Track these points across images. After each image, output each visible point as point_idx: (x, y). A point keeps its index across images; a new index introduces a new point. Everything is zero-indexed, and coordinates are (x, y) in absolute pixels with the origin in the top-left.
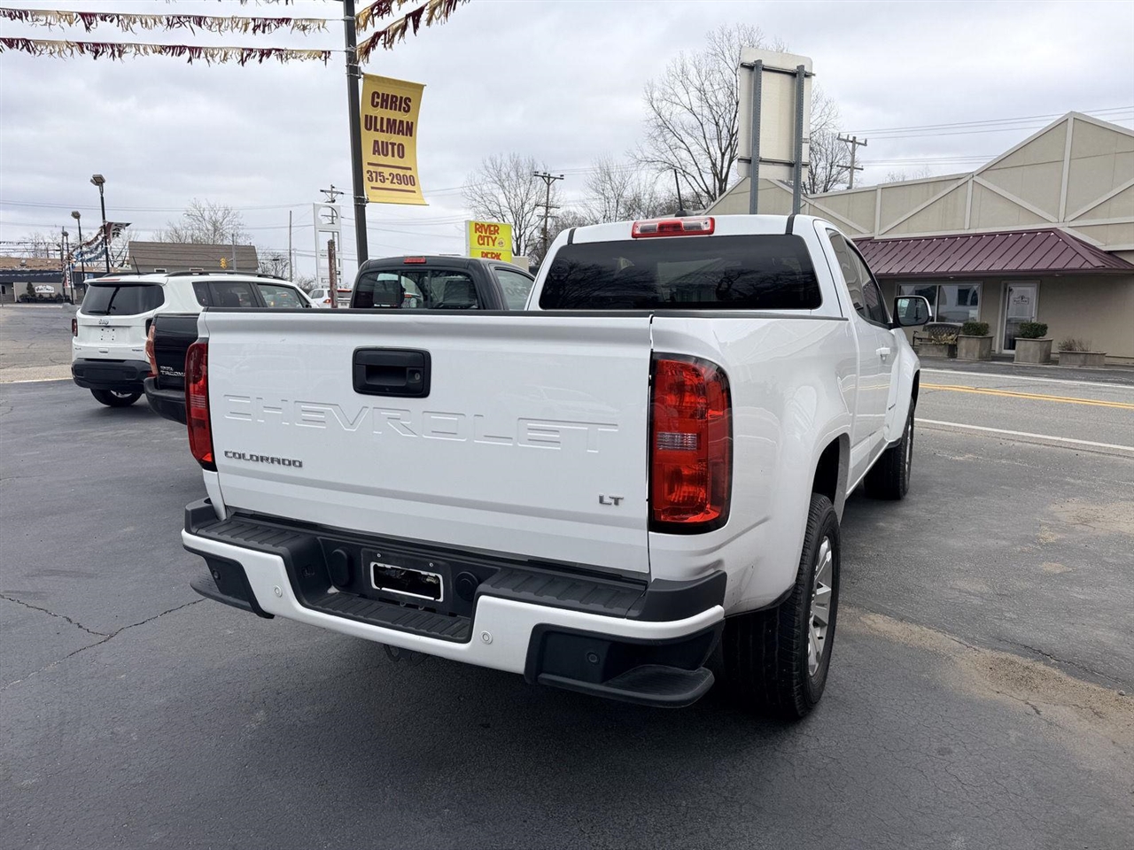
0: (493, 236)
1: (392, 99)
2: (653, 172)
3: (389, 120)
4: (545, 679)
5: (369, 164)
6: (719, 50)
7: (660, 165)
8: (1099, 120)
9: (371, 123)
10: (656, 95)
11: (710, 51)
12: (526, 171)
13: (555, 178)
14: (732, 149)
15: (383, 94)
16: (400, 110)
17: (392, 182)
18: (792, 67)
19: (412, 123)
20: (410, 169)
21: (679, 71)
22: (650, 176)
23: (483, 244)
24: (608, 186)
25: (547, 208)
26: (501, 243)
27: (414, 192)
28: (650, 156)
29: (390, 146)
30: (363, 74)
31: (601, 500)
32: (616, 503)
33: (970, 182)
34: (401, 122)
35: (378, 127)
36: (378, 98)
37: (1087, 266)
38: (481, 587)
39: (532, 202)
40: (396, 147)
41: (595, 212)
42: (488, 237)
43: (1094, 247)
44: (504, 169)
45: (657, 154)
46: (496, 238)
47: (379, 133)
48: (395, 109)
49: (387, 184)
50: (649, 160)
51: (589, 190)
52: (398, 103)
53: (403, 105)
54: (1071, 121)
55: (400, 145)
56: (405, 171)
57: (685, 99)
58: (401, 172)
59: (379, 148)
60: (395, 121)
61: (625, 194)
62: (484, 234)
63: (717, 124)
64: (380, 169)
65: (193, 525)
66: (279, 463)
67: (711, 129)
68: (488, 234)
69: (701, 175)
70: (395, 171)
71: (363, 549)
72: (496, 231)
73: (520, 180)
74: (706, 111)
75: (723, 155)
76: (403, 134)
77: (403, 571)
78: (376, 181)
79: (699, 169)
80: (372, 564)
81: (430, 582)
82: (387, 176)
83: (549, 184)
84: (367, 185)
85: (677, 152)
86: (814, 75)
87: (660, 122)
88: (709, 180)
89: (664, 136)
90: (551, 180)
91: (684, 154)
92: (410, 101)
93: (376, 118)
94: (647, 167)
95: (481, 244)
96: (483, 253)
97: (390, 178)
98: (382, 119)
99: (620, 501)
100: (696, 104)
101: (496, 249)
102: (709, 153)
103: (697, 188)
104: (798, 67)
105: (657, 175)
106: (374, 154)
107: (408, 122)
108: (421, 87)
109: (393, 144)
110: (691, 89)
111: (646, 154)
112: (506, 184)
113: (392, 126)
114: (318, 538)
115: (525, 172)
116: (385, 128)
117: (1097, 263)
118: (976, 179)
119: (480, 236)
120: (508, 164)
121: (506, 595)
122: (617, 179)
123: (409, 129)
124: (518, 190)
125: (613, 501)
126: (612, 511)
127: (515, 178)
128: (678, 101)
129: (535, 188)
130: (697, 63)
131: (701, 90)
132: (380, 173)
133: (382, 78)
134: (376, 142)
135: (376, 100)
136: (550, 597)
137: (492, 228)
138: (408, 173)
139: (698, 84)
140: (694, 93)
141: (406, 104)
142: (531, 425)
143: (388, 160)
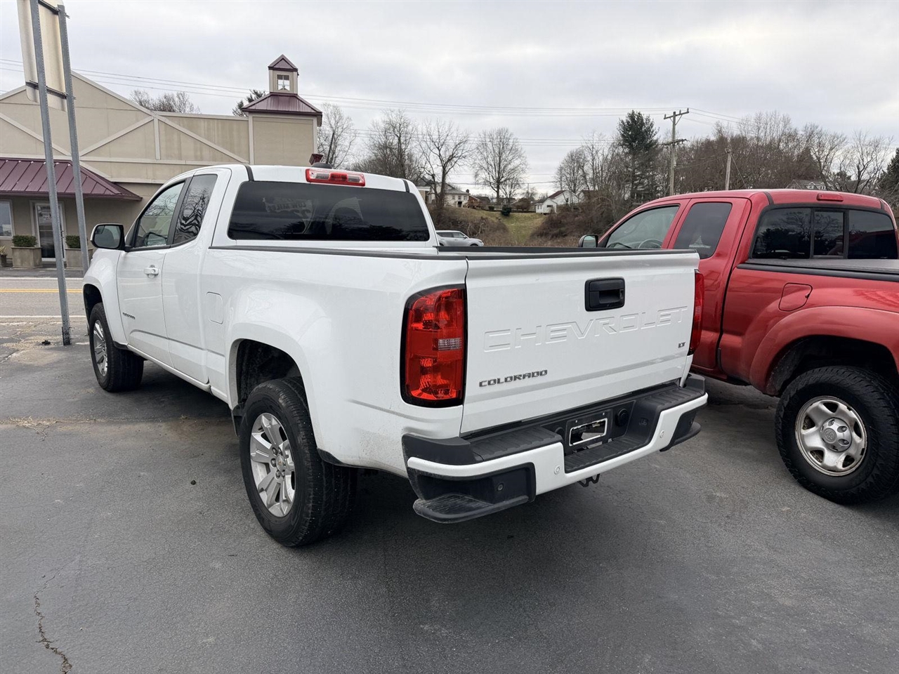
8: (87, 79)
18: (54, 5)
37: (108, 192)
66: (529, 376)
77: (586, 426)
80: (571, 430)
104: (59, 6)
125: (682, 345)
126: (681, 350)
142: (662, 313)
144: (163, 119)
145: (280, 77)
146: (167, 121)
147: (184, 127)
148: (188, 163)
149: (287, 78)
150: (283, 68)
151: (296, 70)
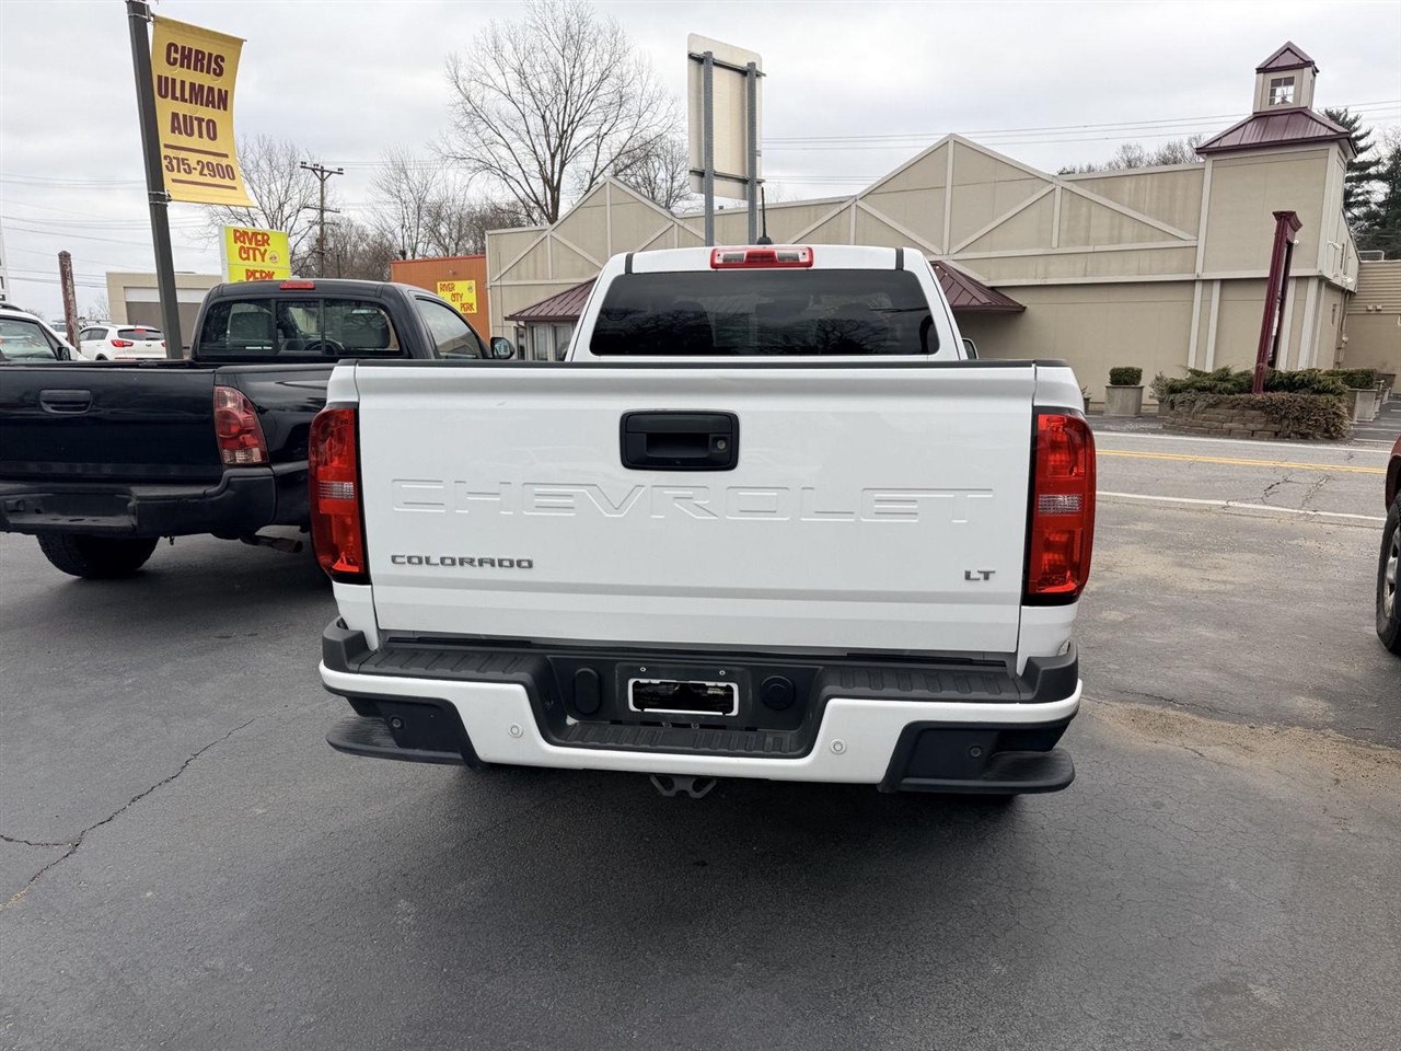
0: (262, 249)
1: (196, 56)
2: (465, 172)
3: (192, 85)
4: (909, 785)
5: (166, 146)
6: (540, 22)
7: (472, 164)
8: (974, 144)
9: (167, 88)
10: (463, 73)
11: (529, 22)
12: (283, 161)
13: (331, 173)
14: (562, 151)
15: (183, 48)
16: (208, 72)
17: (201, 173)
18: (743, 63)
19: (226, 92)
20: (226, 156)
21: (491, 46)
22: (459, 177)
23: (248, 258)
24: (404, 186)
25: (322, 211)
26: (273, 258)
27: (235, 188)
28: (460, 151)
29: (195, 123)
30: (153, 15)
31: (968, 576)
32: (986, 578)
33: (854, 206)
34: (211, 89)
35: (178, 94)
36: (176, 52)
37: (974, 302)
38: (827, 690)
39: (296, 201)
40: (204, 124)
41: (389, 220)
42: (254, 250)
43: (977, 282)
44: (250, 156)
45: (468, 149)
46: (266, 251)
47: (179, 103)
48: (202, 71)
49: (195, 176)
50: (459, 156)
51: (379, 190)
52: (205, 62)
53: (213, 66)
54: (951, 144)
55: (209, 121)
56: (220, 158)
57: (500, 81)
58: (214, 160)
59: (180, 124)
60: (201, 87)
61: (428, 199)
62: (247, 245)
63: (543, 117)
64: (183, 154)
65: (348, 661)
66: (493, 564)
67: (535, 123)
68: (254, 246)
69: (527, 180)
70: (206, 159)
71: (618, 665)
72: (266, 241)
73: (276, 172)
74: (528, 100)
75: (553, 156)
76: (214, 107)
77: (676, 684)
78: (179, 171)
79: (524, 172)
80: (631, 682)
81: (714, 695)
82: (194, 164)
83: (322, 180)
84: (167, 176)
85: (494, 148)
86: (764, 75)
87: (469, 108)
88: (538, 186)
89: (475, 127)
90: (326, 174)
91: (504, 152)
92: (223, 60)
93: (174, 81)
94: (455, 165)
95: (244, 259)
96: (247, 271)
97: (199, 168)
98: (183, 83)
99: (991, 575)
100: (515, 89)
101: (267, 266)
102: (535, 152)
103: (522, 194)
104: (749, 64)
105: (470, 176)
106: (173, 131)
107: (220, 90)
108: (239, 42)
109: (200, 120)
110: (507, 69)
111: (454, 148)
112: (255, 177)
113: (197, 94)
114: (548, 657)
115: (281, 160)
116: (187, 96)
117: (984, 300)
118: (860, 203)
119: (242, 248)
120: (256, 148)
121: (863, 694)
122: (415, 177)
123: (222, 100)
124: (273, 186)
125: (982, 576)
126: (981, 587)
127: (267, 169)
128: (491, 83)
129: (297, 183)
130: (512, 37)
131: (521, 73)
132: (183, 160)
133: (182, 24)
134: (175, 116)
135: (173, 55)
136: (922, 691)
137: (259, 237)
138: (224, 162)
139: (516, 64)
140: (513, 77)
141: (216, 63)
142: (878, 495)
143: (194, 142)
144: (1068, 186)
145: (1276, 83)
146: (1075, 188)
147: (1098, 193)
148: (1098, 248)
149: (1289, 82)
150: (1287, 65)
151: (1309, 63)
